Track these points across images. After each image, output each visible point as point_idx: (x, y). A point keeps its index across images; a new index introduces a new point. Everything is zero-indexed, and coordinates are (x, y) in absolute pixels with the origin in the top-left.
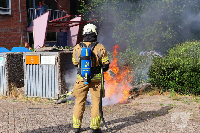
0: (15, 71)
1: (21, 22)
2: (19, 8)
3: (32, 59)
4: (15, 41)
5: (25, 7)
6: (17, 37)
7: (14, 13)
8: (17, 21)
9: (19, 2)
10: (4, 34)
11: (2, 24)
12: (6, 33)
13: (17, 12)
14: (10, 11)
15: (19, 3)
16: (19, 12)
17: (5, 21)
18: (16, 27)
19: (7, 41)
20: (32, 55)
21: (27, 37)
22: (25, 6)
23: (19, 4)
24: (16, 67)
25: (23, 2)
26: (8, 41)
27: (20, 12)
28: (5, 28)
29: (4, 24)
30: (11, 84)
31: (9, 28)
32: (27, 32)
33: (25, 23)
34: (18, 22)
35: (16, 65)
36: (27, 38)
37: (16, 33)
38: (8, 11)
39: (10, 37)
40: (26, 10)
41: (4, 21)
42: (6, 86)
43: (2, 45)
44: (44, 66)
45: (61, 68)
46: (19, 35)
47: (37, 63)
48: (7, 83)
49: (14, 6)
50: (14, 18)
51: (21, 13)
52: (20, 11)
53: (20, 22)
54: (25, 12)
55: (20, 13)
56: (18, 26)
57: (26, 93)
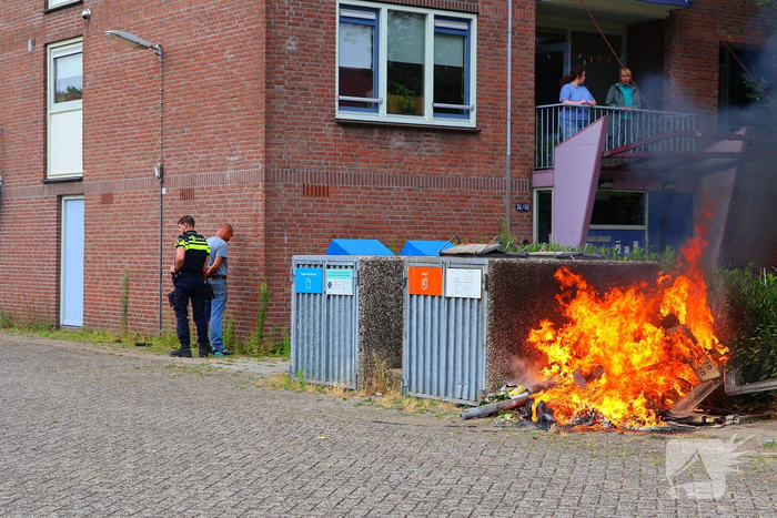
0: (388, 314)
1: (509, 153)
2: (506, 105)
3: (424, 277)
4: (484, 220)
5: (531, 102)
6: (494, 207)
7: (484, 122)
8: (496, 150)
9: (506, 83)
10: (445, 196)
11: (441, 160)
12: (452, 191)
13: (500, 118)
14: (473, 115)
15: (506, 87)
16: (506, 118)
17: (451, 152)
18: (492, 172)
19: (454, 219)
20: (424, 265)
21: (531, 208)
22: (529, 98)
23: (506, 91)
24: (393, 303)
25: (523, 85)
26: (459, 219)
27: (509, 118)
28: (450, 173)
29: (446, 160)
30: (374, 354)
31: (467, 175)
32: (531, 189)
33: (527, 156)
34: (501, 154)
35: (392, 296)
36: (532, 212)
37: (488, 193)
38: (464, 114)
39: (464, 206)
40: (531, 111)
41: (446, 151)
42: (358, 359)
43: (436, 233)
44: (453, 301)
45: (495, 311)
46: (501, 198)
47: (435, 291)
48: (361, 350)
49: (487, 99)
50: (483, 139)
51: (512, 123)
52: (509, 113)
53: (506, 154)
54: (527, 120)
55: (509, 123)
56: (497, 169)
57: (406, 384)
